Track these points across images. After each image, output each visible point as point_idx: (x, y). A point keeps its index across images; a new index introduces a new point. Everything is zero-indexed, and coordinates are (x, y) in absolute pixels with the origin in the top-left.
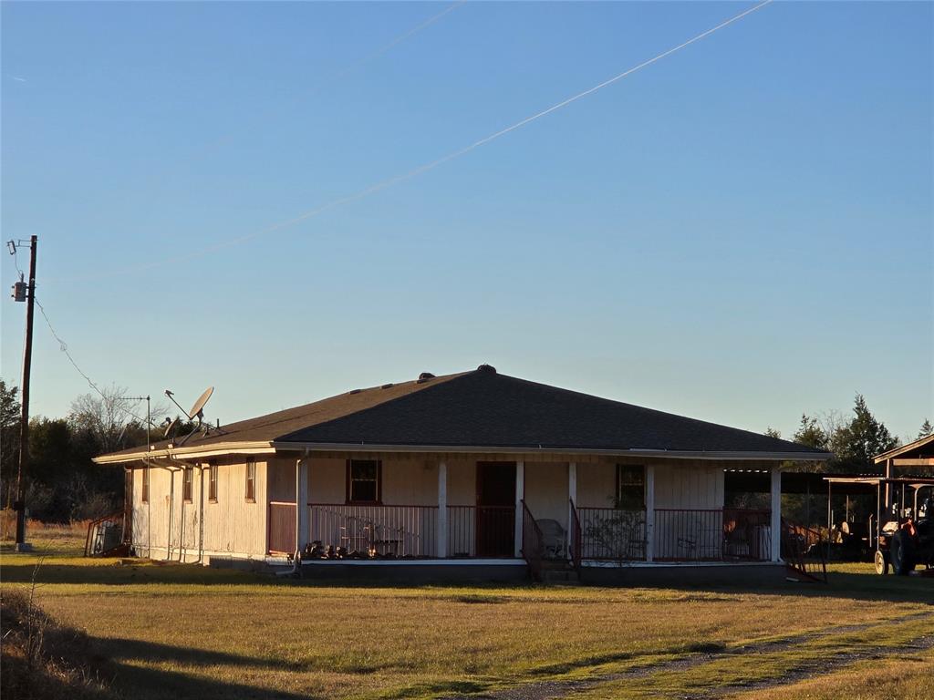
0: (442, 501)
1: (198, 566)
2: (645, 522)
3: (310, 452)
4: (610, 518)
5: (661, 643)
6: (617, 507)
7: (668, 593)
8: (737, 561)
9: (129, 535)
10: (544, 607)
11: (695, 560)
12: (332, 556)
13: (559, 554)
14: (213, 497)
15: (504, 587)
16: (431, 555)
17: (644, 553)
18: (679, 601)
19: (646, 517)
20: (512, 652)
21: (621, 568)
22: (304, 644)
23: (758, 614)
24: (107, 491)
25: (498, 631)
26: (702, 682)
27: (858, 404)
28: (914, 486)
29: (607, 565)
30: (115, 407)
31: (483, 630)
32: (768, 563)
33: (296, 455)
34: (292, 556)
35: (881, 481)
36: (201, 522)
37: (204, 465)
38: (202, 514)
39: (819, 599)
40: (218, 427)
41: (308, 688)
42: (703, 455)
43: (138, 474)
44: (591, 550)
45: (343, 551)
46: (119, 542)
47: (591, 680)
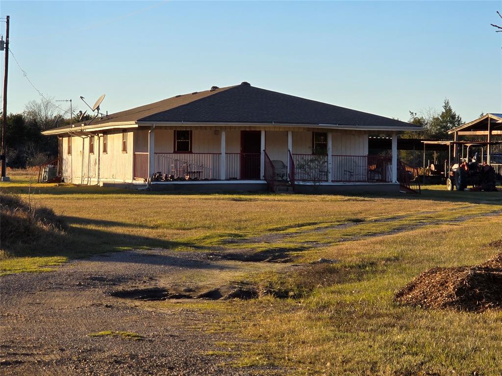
0: (223, 150)
1: (97, 186)
2: (327, 162)
3: (156, 126)
4: (309, 159)
5: (333, 218)
6: (313, 154)
7: (339, 197)
8: (375, 182)
9: (61, 172)
10: (275, 203)
11: (353, 181)
12: (167, 180)
13: (284, 178)
14: (105, 151)
15: (255, 195)
16: (217, 179)
17: (327, 178)
18: (344, 201)
19: (328, 160)
20: (259, 222)
21: (315, 185)
22: (155, 218)
23: (383, 206)
24: (45, 152)
25: (251, 212)
26: (351, 234)
27: (446, 104)
28: (467, 145)
29: (308, 184)
30: (48, 107)
31: (244, 212)
32: (390, 183)
33: (148, 128)
34: (146, 180)
35: (451, 143)
36: (99, 164)
37: (100, 135)
38: (99, 160)
39: (415, 201)
40: (107, 115)
41: (159, 236)
42: (357, 128)
43: (65, 140)
44: (300, 176)
45: (172, 177)
46: (56, 176)
47: (297, 233)
